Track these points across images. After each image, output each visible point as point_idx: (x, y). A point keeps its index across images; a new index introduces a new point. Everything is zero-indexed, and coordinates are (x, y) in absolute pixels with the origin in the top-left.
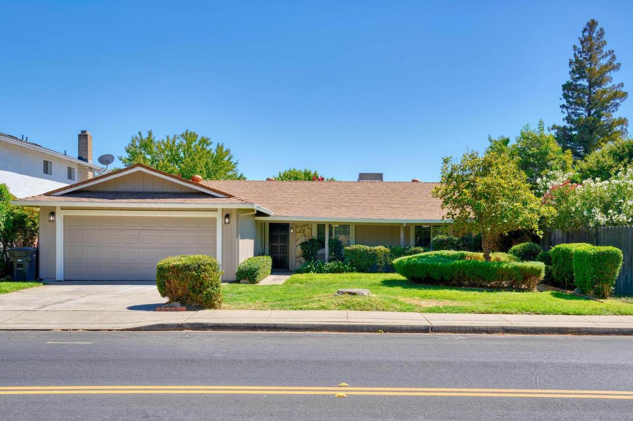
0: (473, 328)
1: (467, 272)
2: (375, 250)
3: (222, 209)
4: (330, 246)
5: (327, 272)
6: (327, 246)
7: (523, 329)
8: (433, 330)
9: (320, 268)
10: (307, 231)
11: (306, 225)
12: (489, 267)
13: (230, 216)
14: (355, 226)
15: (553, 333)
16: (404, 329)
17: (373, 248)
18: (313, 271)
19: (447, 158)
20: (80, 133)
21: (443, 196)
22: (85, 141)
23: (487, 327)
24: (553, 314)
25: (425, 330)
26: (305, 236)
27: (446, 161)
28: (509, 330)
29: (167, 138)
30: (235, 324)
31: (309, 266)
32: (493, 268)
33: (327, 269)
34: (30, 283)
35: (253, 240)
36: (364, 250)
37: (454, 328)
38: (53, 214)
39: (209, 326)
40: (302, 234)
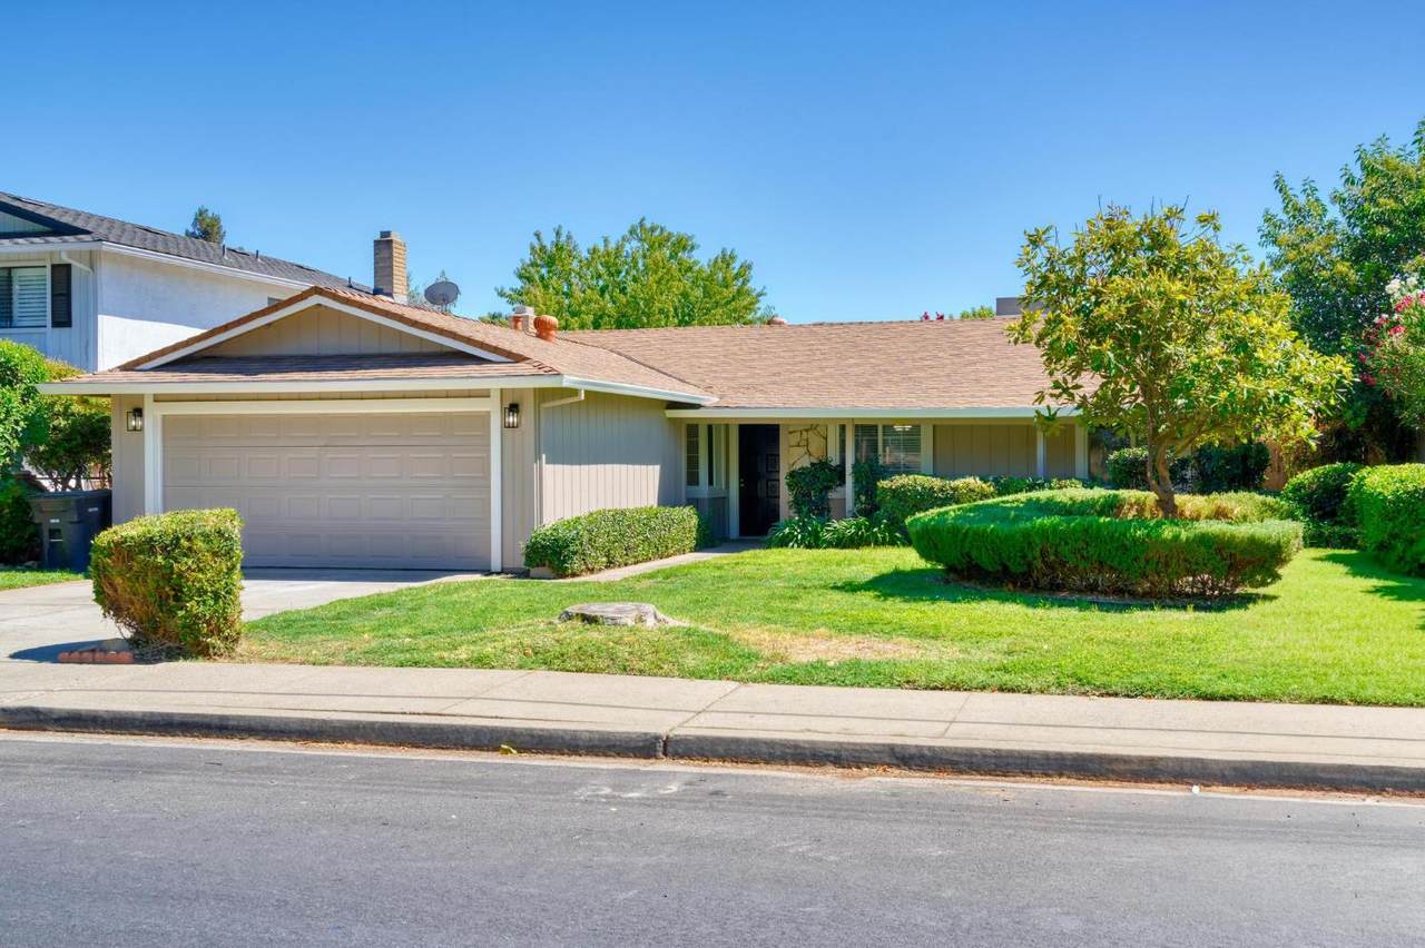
0: (796, 746)
1: (1065, 550)
2: (955, 489)
3: (502, 390)
4: (857, 481)
5: (830, 544)
6: (849, 479)
7: (961, 755)
8: (670, 749)
9: (815, 534)
10: (816, 445)
11: (813, 427)
12: (1125, 535)
13: (520, 407)
14: (934, 427)
15: (1061, 775)
16: (581, 743)
17: (954, 484)
18: (796, 541)
19: (1036, 230)
20: (378, 237)
21: (1041, 337)
22: (387, 255)
23: (841, 744)
24: (1163, 695)
25: (643, 748)
26: (810, 455)
27: (1035, 241)
28: (912, 757)
29: (605, 241)
30: (119, 712)
31: (787, 530)
32: (1135, 540)
33: (828, 536)
34: (66, 575)
35: (657, 468)
36: (923, 488)
37: (733, 747)
38: (138, 412)
39: (54, 717)
40: (803, 450)
